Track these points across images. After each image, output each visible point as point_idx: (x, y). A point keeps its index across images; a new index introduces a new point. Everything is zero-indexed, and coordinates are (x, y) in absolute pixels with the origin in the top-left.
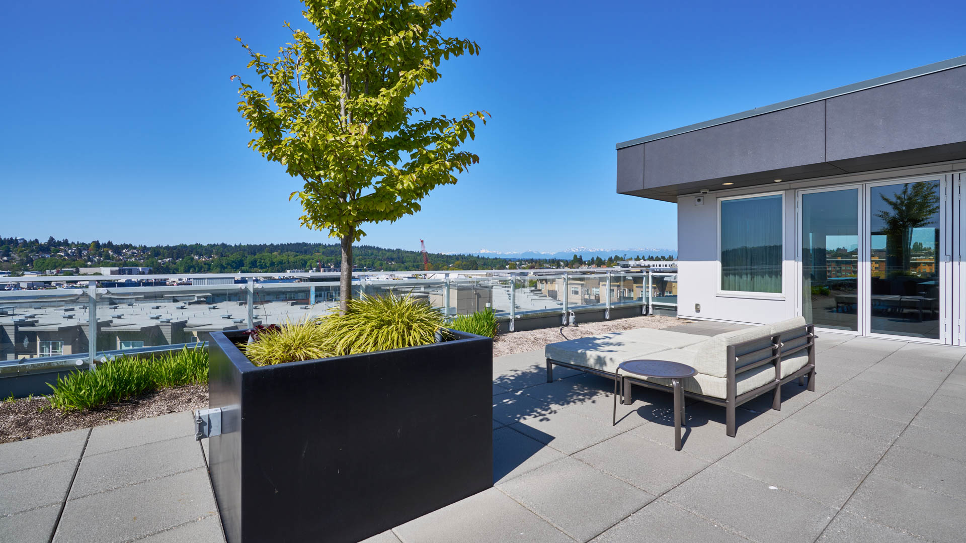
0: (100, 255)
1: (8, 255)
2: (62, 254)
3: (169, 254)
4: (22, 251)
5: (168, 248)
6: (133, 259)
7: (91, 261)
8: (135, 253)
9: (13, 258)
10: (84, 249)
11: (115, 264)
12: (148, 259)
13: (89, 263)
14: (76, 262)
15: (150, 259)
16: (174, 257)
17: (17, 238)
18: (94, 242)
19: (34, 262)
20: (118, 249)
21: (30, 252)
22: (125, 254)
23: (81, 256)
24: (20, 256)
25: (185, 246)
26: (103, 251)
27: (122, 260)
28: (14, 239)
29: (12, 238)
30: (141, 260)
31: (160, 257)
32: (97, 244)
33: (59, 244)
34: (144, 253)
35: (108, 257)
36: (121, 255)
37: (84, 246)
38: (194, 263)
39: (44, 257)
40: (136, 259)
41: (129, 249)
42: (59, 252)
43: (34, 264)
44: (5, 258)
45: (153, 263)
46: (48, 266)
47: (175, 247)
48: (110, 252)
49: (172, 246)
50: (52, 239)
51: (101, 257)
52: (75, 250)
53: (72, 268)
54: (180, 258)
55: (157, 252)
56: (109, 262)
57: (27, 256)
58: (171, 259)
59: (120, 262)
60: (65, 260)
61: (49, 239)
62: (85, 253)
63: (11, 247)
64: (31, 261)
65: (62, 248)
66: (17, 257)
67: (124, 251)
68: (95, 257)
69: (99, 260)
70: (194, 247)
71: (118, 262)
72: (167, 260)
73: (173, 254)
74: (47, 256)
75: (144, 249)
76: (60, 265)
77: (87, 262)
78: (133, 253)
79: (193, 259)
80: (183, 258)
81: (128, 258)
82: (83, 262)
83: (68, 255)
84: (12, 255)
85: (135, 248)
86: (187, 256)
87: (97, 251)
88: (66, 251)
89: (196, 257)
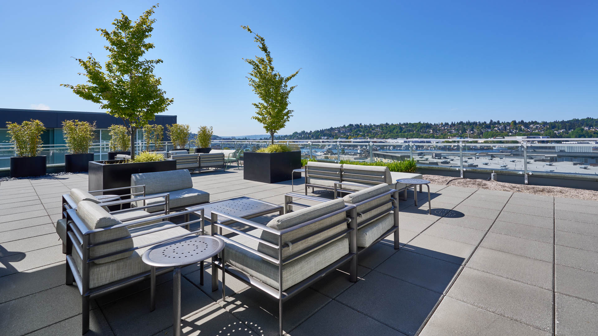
0: (516, 129)
1: (473, 130)
2: (496, 129)
3: (563, 127)
4: (478, 128)
5: (563, 122)
6: (537, 131)
7: (511, 133)
8: (538, 127)
9: (475, 132)
10: (508, 126)
11: (525, 134)
12: (547, 130)
13: (510, 134)
14: (503, 133)
15: (548, 131)
16: (567, 129)
17: (477, 122)
18: (513, 121)
19: (483, 134)
20: (527, 125)
21: (482, 129)
22: (532, 128)
23: (506, 130)
24: (477, 131)
25: (578, 120)
26: (518, 127)
27: (529, 132)
28: (475, 122)
29: (474, 122)
30: (542, 131)
31: (556, 129)
32: (514, 122)
33: (495, 123)
34: (544, 126)
35: (521, 130)
36: (529, 128)
37: (508, 124)
38: (584, 132)
39: (487, 131)
40: (538, 131)
41: (534, 124)
42: (495, 128)
43: (483, 135)
44: (472, 132)
45: (550, 133)
46: (489, 136)
47: (568, 122)
48: (522, 127)
49: (566, 120)
50: (491, 121)
51: (517, 130)
52: (503, 126)
53: (501, 137)
54: (571, 129)
55: (554, 125)
56: (521, 133)
57: (481, 131)
58: (564, 130)
59: (528, 133)
60: (498, 132)
61: (490, 121)
62: (508, 128)
63: (474, 126)
64: (482, 133)
65: (496, 125)
66: (476, 131)
67: (531, 126)
68: (513, 130)
69: (516, 132)
70: (585, 120)
71: (527, 133)
72: (561, 131)
73: (566, 126)
74: (489, 130)
75: (545, 124)
76: (495, 135)
77: (509, 133)
78: (537, 127)
79: (583, 130)
80: (574, 129)
81: (533, 130)
82: (507, 133)
83: (499, 129)
84: (475, 130)
85: (538, 123)
86: (577, 128)
87: (515, 126)
88: (498, 127)
89: (586, 128)
